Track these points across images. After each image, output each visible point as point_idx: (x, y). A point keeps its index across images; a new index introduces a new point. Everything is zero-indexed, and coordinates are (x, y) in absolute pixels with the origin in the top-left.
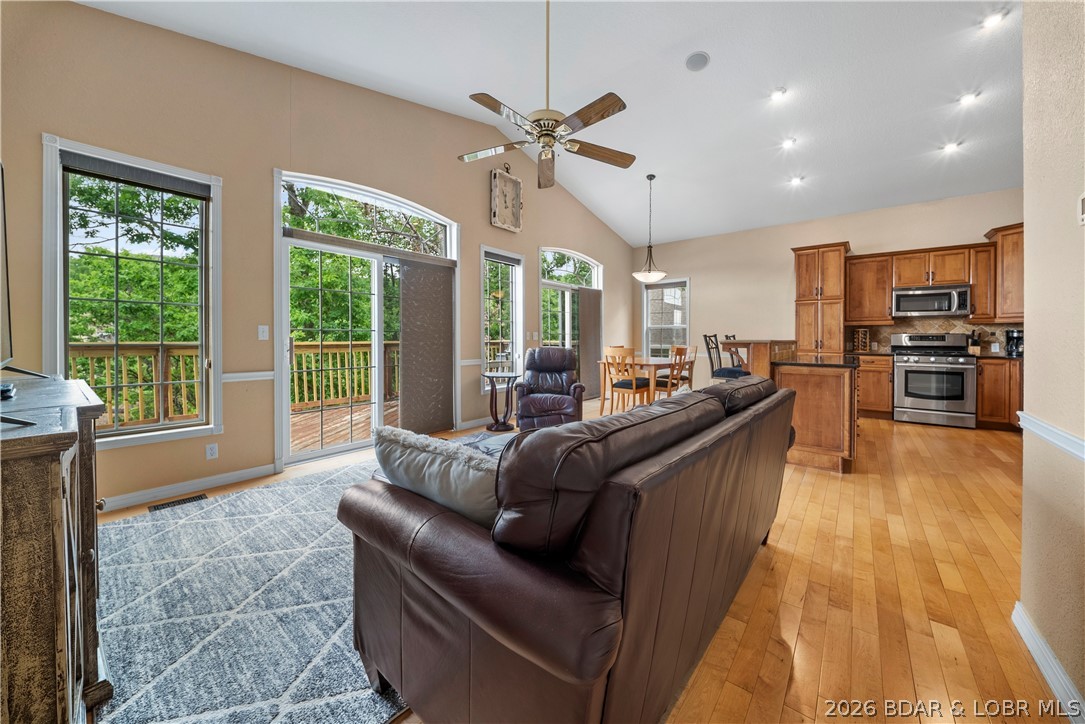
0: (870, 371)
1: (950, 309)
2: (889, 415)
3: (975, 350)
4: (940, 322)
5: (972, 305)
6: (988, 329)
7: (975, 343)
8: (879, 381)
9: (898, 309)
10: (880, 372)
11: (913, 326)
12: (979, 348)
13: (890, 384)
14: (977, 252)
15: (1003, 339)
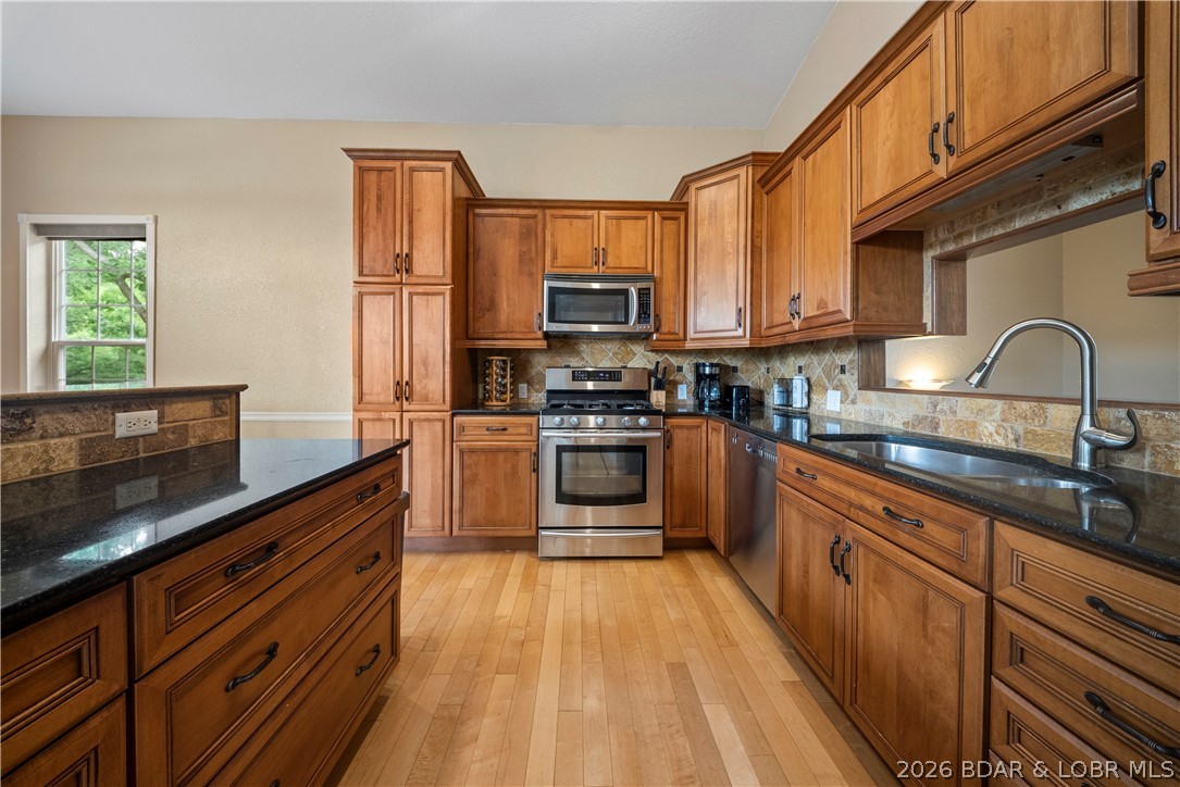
0: (500, 450)
1: (626, 322)
2: (529, 544)
3: (658, 398)
4: (612, 347)
5: (657, 316)
6: (674, 361)
7: (659, 386)
8: (514, 472)
9: (552, 319)
10: (516, 451)
11: (578, 353)
12: (664, 392)
13: (534, 475)
14: (664, 219)
15: (691, 377)
